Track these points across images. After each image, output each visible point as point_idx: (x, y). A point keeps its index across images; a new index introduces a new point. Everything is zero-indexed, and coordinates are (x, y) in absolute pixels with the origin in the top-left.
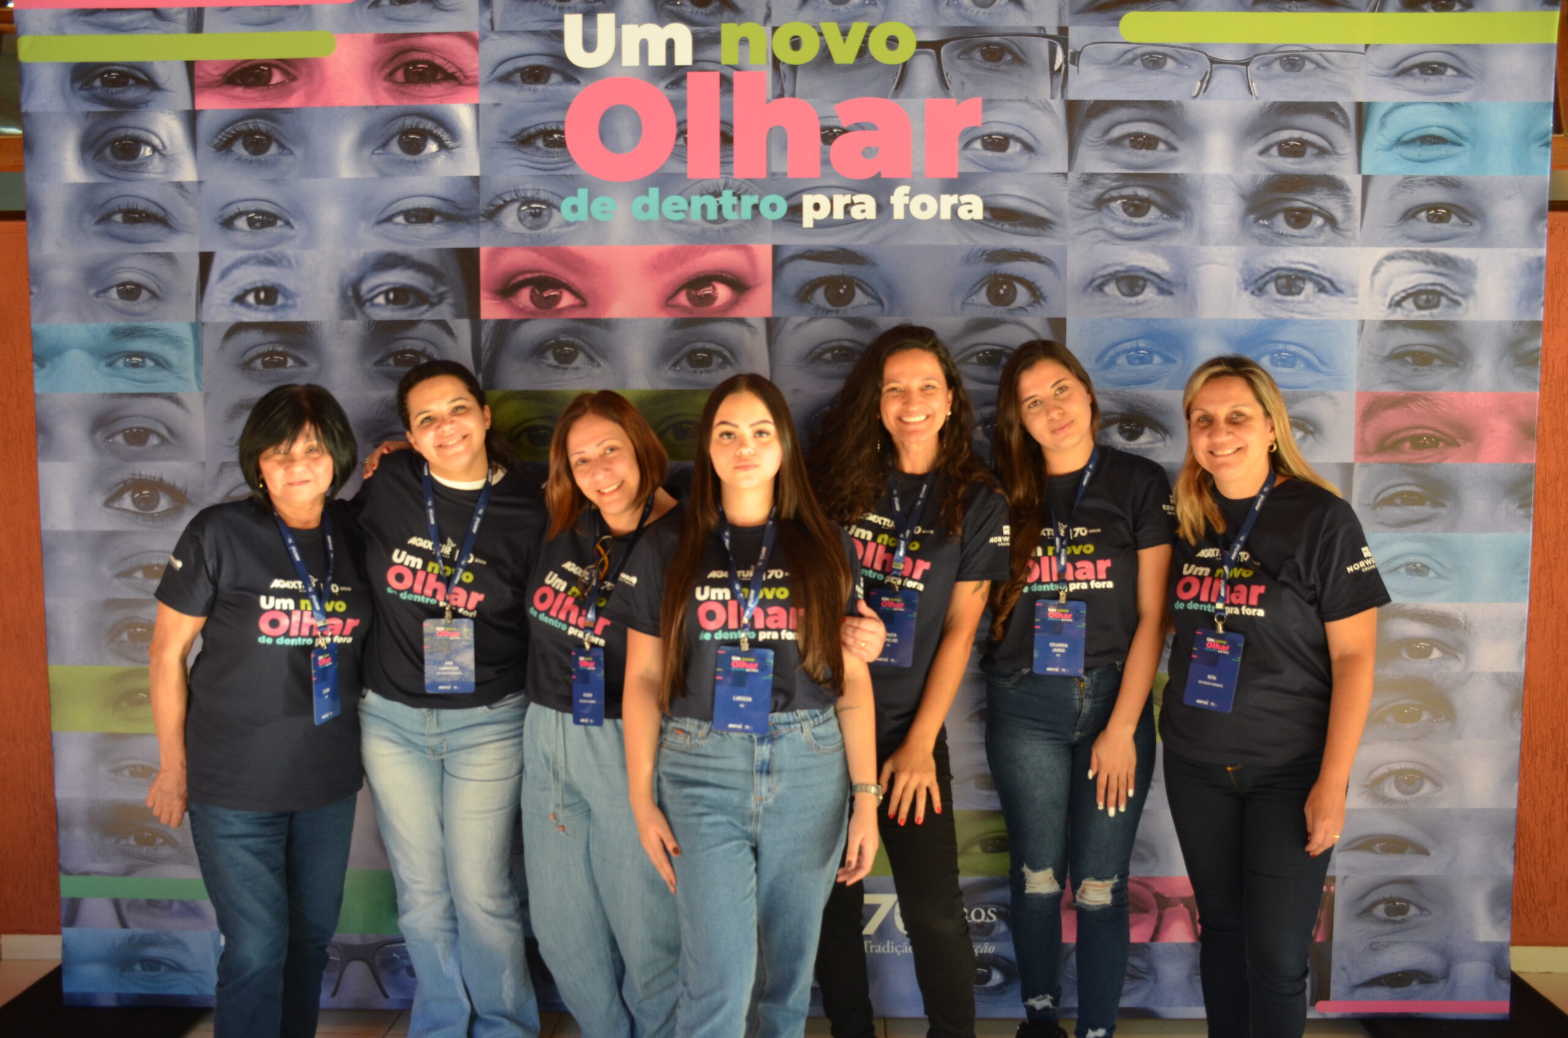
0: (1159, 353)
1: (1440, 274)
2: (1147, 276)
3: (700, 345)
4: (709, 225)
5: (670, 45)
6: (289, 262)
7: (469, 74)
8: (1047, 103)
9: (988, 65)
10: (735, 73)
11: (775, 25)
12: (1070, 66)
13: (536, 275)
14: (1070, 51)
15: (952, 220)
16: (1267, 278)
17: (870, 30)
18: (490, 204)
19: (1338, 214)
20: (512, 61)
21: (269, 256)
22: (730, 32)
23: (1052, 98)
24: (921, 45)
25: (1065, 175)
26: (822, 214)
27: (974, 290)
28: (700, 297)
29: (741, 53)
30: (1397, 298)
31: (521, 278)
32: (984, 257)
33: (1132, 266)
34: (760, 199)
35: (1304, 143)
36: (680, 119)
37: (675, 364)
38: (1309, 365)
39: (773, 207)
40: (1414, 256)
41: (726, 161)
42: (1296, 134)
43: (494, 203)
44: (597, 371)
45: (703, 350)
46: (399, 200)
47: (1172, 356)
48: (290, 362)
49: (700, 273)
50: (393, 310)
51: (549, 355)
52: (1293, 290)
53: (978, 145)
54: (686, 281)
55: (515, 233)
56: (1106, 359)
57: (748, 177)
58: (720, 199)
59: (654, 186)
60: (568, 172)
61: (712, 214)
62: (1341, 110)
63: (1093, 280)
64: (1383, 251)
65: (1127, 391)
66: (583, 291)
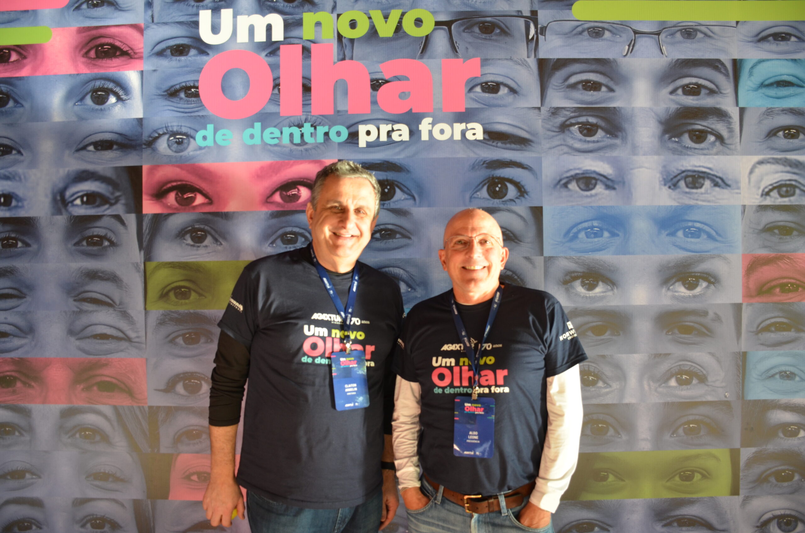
0: (607, 230)
1: (794, 173)
2: (597, 177)
3: (289, 229)
4: (295, 147)
5: (269, 28)
6: (20, 178)
7: (137, 51)
8: (525, 60)
9: (484, 36)
10: (312, 45)
11: (339, 13)
12: (540, 36)
13: (179, 183)
14: (539, 26)
15: (462, 140)
16: (679, 177)
17: (403, 14)
18: (150, 136)
19: (725, 133)
20: (165, 42)
21: (7, 174)
22: (309, 18)
23: (528, 57)
24: (438, 23)
25: (539, 109)
26: (372, 138)
27: (478, 188)
28: (289, 196)
29: (316, 32)
30: (767, 190)
31: (169, 185)
32: (485, 165)
33: (587, 170)
34: (329, 129)
35: (700, 86)
36: (276, 76)
37: (272, 243)
38: (710, 237)
39: (338, 134)
40: (777, 161)
41: (306, 104)
42: (694, 80)
43: (152, 135)
44: (219, 248)
45: (291, 233)
46: (91, 135)
47: (616, 232)
48: (20, 244)
49: (289, 179)
50: (86, 209)
51: (188, 237)
52: (697, 185)
53: (478, 89)
54: (279, 186)
55: (165, 155)
56: (571, 235)
57: (321, 114)
58: (302, 129)
59: (258, 121)
60: (200, 114)
61: (297, 140)
62: (723, 64)
63: (560, 180)
64: (756, 158)
65: (586, 256)
66: (210, 193)
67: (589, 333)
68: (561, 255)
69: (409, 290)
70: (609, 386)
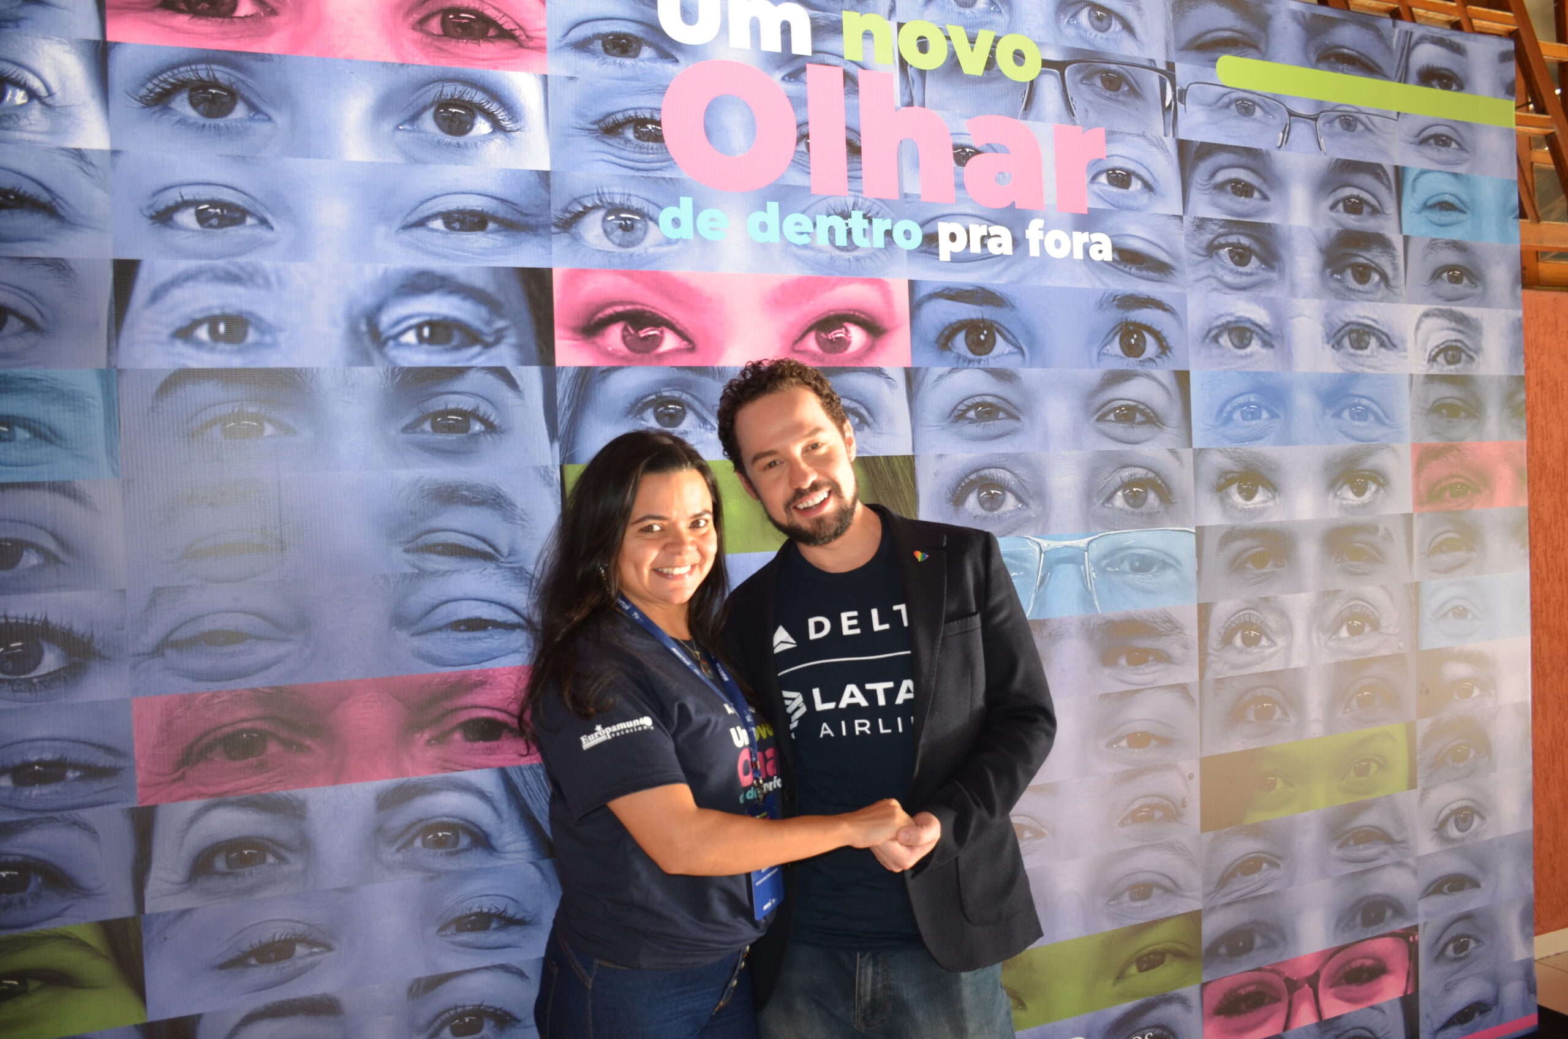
0: (1266, 408)
1: (1460, 331)
2: (1253, 328)
4: (838, 253)
5: (786, 29)
6: (267, 280)
7: (533, 34)
8: (1162, 140)
9: (1108, 93)
10: (860, 70)
11: (901, 21)
12: (1178, 102)
13: (629, 307)
14: (1177, 88)
15: (1084, 259)
16: (1343, 332)
18: (566, 210)
19: (1389, 272)
20: (590, 24)
21: (233, 269)
22: (852, 22)
23: (1165, 136)
24: (1046, 63)
25: (1181, 218)
26: (959, 246)
27: (1107, 339)
28: (831, 341)
29: (865, 48)
30: (1433, 353)
31: (609, 311)
32: (1115, 302)
33: (1240, 317)
34: (893, 225)
35: (1362, 201)
36: (801, 119)
38: (1378, 419)
39: (907, 234)
40: (1442, 314)
41: (854, 177)
42: (1355, 192)
43: (570, 208)
44: (710, 436)
46: (436, 197)
47: (1276, 411)
48: (269, 430)
49: (831, 311)
50: (429, 353)
51: (649, 414)
52: (1362, 344)
53: (1103, 179)
54: (814, 321)
55: (599, 251)
56: (1225, 415)
57: (879, 197)
58: (849, 221)
60: (667, 174)
61: (841, 240)
62: (1385, 172)
63: (1209, 331)
64: (1422, 308)
65: (1243, 448)
66: (691, 330)
67: (1250, 565)
68: (1214, 446)
69: (1020, 506)
70: (1273, 643)
